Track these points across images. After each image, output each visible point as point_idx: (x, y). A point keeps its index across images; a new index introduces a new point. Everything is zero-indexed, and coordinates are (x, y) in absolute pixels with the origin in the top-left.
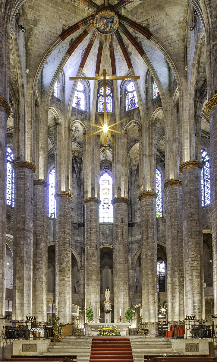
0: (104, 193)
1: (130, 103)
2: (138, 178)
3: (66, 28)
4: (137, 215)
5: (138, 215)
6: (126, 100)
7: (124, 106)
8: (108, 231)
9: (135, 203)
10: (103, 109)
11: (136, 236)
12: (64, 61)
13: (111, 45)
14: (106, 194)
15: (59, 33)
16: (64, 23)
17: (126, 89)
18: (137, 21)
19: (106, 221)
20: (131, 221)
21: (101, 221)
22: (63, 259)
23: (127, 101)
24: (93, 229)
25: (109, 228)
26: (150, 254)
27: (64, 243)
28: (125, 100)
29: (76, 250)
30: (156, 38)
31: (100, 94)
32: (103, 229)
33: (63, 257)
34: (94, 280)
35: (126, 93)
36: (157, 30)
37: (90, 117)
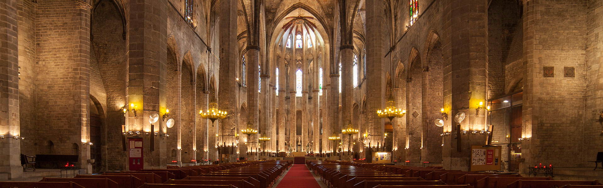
3: (285, 24)
8: (300, 100)
12: (283, 34)
13: (301, 26)
15: (282, 27)
16: (284, 23)
18: (311, 21)
19: (299, 96)
20: (311, 96)
21: (297, 96)
24: (294, 99)
26: (316, 119)
30: (318, 29)
32: (298, 99)
36: (318, 26)
37: (293, 51)
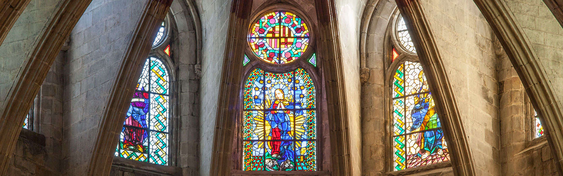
1: (416, 124)
6: (390, 103)
7: (384, 140)
10: (268, 146)
17: (390, 37)
23: (397, 106)
28: (387, 101)
31: (253, 58)
35: (390, 61)
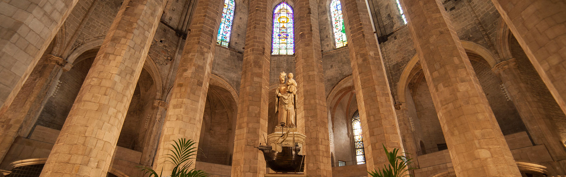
0: (281, 21)
2: (322, 5)
4: (324, 44)
5: (326, 44)
8: (285, 65)
9: (321, 31)
11: (326, 71)
14: (283, 22)
19: (283, 52)
21: (275, 52)
22: (191, 60)
24: (260, 21)
25: (287, 60)
27: (201, 31)
29: (237, 89)
32: (278, 62)
33: (192, 56)
34: (254, 115)
